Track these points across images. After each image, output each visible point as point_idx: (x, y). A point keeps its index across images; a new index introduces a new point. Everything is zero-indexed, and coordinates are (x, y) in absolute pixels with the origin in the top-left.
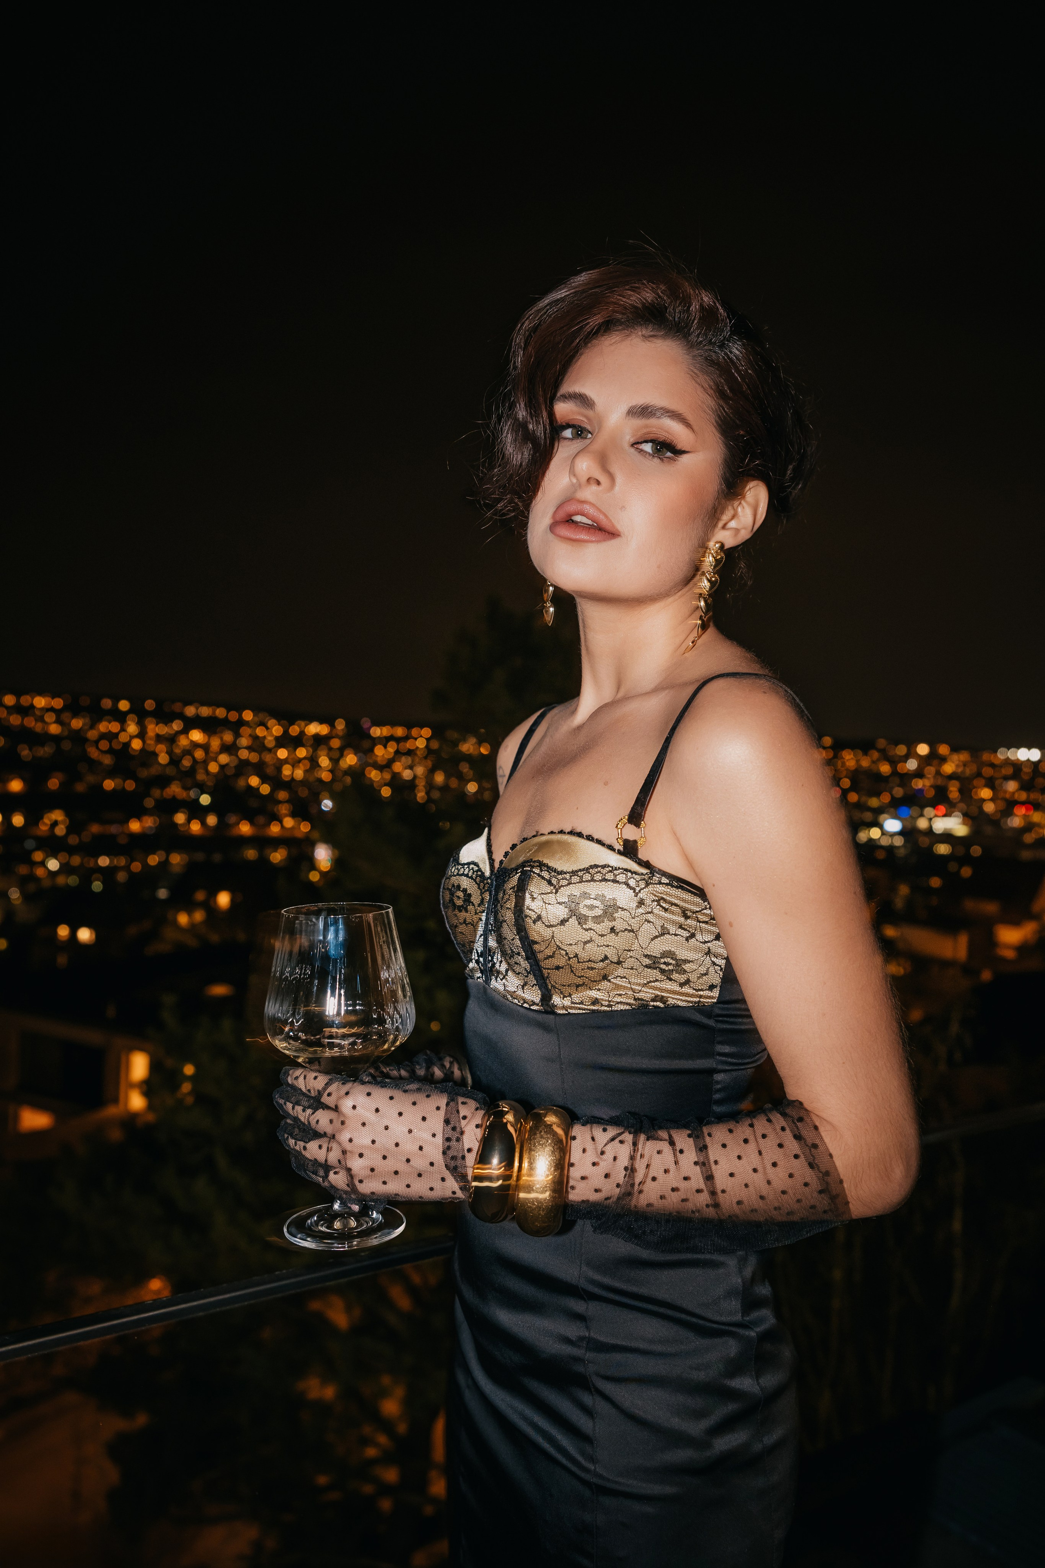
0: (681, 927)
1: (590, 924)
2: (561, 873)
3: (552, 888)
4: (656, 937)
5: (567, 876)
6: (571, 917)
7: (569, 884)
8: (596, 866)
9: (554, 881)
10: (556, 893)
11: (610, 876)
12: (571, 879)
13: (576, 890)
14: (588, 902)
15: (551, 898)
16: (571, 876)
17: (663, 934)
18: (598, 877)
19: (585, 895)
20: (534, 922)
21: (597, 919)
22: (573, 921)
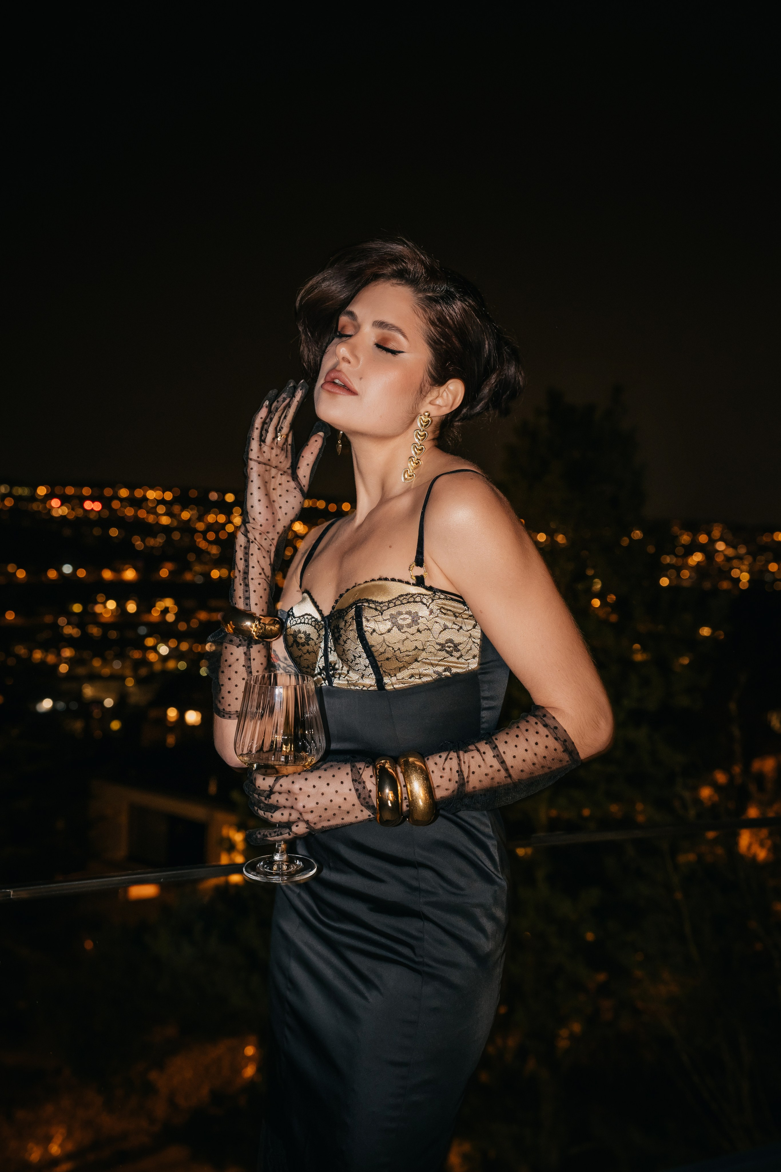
0: (454, 623)
1: (405, 629)
2: (382, 603)
3: (378, 612)
4: (442, 631)
5: (386, 604)
6: (393, 627)
7: (388, 608)
8: (402, 596)
9: (379, 608)
10: (382, 614)
11: (412, 600)
12: (389, 605)
13: (393, 611)
14: (402, 617)
15: (380, 618)
16: (388, 604)
17: (445, 629)
18: (405, 601)
19: (400, 613)
20: (371, 634)
21: (409, 626)
22: (395, 629)
